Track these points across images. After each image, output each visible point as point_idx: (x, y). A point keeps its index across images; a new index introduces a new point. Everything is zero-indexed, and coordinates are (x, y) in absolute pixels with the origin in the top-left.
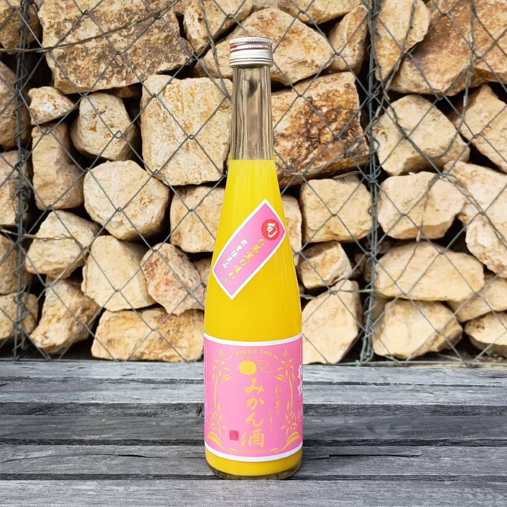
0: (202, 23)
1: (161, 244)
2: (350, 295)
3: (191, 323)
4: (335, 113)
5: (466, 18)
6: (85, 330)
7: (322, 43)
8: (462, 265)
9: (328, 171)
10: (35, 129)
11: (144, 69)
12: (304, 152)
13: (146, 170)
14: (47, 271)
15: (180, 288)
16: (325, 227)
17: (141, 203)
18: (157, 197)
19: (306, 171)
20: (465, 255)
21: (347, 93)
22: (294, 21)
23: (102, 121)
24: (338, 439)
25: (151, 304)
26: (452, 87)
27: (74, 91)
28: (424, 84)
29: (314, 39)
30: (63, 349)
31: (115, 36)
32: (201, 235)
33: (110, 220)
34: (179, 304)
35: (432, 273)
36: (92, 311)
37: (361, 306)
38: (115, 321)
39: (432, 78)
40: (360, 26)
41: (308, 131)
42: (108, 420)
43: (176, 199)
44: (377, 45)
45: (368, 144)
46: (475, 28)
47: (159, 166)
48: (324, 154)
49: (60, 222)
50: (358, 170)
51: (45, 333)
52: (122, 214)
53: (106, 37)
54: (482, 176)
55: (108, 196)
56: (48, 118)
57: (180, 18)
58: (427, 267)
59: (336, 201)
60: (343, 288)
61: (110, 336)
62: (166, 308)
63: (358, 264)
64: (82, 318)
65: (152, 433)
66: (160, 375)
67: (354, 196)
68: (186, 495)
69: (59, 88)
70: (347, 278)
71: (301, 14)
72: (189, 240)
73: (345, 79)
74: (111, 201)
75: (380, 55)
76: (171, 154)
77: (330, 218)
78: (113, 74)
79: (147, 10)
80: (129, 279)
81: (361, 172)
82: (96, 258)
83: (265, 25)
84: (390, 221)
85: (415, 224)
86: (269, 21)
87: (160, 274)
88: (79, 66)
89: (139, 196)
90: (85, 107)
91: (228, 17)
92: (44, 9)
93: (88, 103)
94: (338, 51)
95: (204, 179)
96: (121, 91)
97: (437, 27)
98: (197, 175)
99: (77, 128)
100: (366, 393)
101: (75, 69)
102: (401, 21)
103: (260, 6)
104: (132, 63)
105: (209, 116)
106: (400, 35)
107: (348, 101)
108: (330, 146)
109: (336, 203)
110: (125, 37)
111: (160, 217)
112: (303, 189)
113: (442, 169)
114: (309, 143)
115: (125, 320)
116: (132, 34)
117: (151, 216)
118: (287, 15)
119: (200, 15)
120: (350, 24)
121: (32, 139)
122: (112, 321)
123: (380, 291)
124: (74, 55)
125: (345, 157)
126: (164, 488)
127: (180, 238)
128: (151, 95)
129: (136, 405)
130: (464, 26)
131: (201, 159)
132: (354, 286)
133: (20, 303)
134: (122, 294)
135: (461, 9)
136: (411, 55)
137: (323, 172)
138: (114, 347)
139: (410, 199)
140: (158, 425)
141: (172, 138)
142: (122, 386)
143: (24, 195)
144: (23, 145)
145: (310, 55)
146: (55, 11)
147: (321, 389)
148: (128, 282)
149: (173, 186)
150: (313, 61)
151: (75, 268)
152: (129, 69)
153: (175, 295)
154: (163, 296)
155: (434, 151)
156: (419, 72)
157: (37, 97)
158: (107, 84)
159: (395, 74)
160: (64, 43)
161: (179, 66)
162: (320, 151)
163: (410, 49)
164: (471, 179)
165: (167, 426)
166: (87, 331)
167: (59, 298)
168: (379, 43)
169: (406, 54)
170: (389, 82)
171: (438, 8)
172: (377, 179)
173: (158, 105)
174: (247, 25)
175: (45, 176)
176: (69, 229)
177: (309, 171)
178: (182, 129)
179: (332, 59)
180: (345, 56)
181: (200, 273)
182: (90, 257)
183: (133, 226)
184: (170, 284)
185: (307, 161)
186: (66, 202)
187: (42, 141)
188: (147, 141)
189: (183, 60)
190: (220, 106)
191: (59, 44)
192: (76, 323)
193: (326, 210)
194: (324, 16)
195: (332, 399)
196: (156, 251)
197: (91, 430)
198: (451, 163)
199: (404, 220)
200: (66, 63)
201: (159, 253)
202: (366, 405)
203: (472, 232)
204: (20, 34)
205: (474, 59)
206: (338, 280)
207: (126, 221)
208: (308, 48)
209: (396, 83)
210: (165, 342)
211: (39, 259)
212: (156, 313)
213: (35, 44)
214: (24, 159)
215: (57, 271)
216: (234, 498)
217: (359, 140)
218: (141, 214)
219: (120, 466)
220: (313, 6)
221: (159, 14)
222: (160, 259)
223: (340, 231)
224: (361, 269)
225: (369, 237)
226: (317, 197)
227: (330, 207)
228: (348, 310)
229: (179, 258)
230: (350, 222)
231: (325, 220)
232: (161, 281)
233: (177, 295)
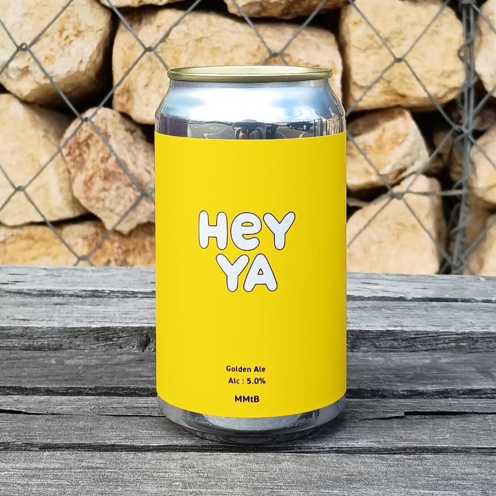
1: (96, 108)
2: (426, 200)
3: (148, 248)
15: (129, 185)
16: (382, 81)
17: (60, 36)
18: (91, 28)
25: (77, 214)
33: (6, 65)
34: (127, 213)
37: (443, 223)
38: (14, 242)
43: (123, 31)
52: (28, 55)
59: (402, 36)
60: (414, 189)
62: (104, 220)
63: (440, 148)
67: (433, 27)
70: (420, 171)
72: (145, 101)
74: (8, 33)
77: (392, 65)
80: (40, 169)
87: (94, 160)
89: (57, 25)
100: (471, 314)
109: (403, 39)
111: (94, 62)
112: (346, 15)
115: (31, 242)
117: (79, 60)
122: (10, 243)
123: (479, 194)
127: (129, 99)
132: (432, 186)
134: (27, 195)
148: (38, 174)
149: (119, 9)
153: (120, 197)
154: (98, 199)
165: (76, 366)
183: (47, 76)
184: (111, 178)
193: (385, 51)
196: (86, 119)
201: (92, 123)
202: (472, 334)
206: (404, 174)
207: (34, 68)
212: (87, 229)
218: (61, 56)
222: (95, 135)
223: (410, 89)
224: (445, 158)
225: (459, 100)
226: (370, 28)
227: (392, 46)
228: (422, 225)
229: (128, 135)
230: (427, 72)
231: (383, 68)
232: (95, 173)
233: (123, 198)
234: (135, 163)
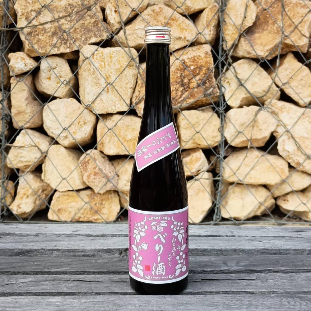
0: (117, 13)
1: (91, 150)
2: (207, 181)
3: (110, 199)
4: (198, 69)
5: (278, 11)
6: (44, 203)
7: (191, 26)
8: (275, 163)
9: (194, 105)
10: (12, 79)
11: (81, 41)
12: (180, 93)
13: (81, 104)
14: (20, 167)
15: (103, 177)
16: (192, 139)
17: (78, 124)
18: (89, 121)
19: (181, 105)
20: (277, 156)
21: (206, 57)
22: (174, 12)
23: (55, 73)
24: (206, 270)
25: (85, 187)
26: (270, 54)
27: (37, 55)
28: (253, 52)
29: (186, 24)
30: (30, 215)
31: (63, 21)
32: (116, 145)
33: (59, 135)
34: (102, 187)
35: (257, 168)
36: (48, 191)
37: (213, 188)
38: (62, 197)
39: (258, 48)
40: (214, 16)
41: (182, 81)
42: (65, 259)
43: (101, 122)
44: (224, 28)
45: (219, 88)
46: (284, 18)
47: (90, 102)
48: (192, 95)
49: (28, 137)
50: (213, 105)
51: (19, 205)
52: (67, 132)
53: (57, 22)
54: (287, 109)
55: (58, 121)
56: (21, 71)
57: (103, 10)
58: (254, 164)
59: (199, 124)
60: (203, 177)
61: (59, 207)
62: (94, 189)
63: (212, 162)
64: (42, 196)
65: (93, 267)
66: (96, 231)
67: (210, 120)
68: (116, 305)
69: (28, 53)
70: (206, 170)
71: (178, 8)
72: (109, 147)
73: (205, 48)
74: (60, 124)
75: (226, 34)
76: (98, 95)
77: (196, 134)
78: (62, 44)
79: (82, 5)
80: (71, 171)
81: (214, 106)
82: (51, 159)
83: (156, 15)
84: (232, 136)
85: (247, 138)
86: (158, 13)
87: (91, 168)
88: (40, 40)
89: (77, 120)
90: (44, 64)
91: (133, 10)
92: (18, 3)
93: (46, 63)
94: (200, 32)
95: (118, 110)
96: (66, 55)
97: (261, 17)
98: (114, 108)
99: (39, 78)
100: (221, 242)
101: (38, 41)
102: (239, 13)
103: (153, 3)
104: (73, 38)
105: (121, 71)
106: (238, 22)
107: (206, 62)
108: (196, 90)
109: (199, 125)
110: (69, 21)
111: (90, 133)
112: (179, 116)
113: (263, 104)
114: (183, 88)
115: (68, 197)
116: (73, 20)
117: (85, 133)
118: (169, 9)
119: (116, 8)
120: (208, 15)
121: (10, 84)
123: (225, 178)
124: (37, 32)
125: (204, 97)
126: (102, 300)
127: (103, 146)
128: (85, 57)
129: (81, 250)
130: (277, 16)
131: (116, 97)
132: (209, 175)
133: (3, 186)
134: (67, 181)
135: (276, 6)
136: (245, 35)
137: (191, 106)
138: (62, 214)
139: (244, 123)
140: (96, 262)
141: (98, 85)
142: (73, 238)
143: (5, 119)
144: (5, 89)
145: (184, 33)
146: (25, 4)
147: (194, 239)
148: (71, 173)
149: (99, 114)
150: (185, 38)
151: (37, 165)
152: (72, 42)
153: (100, 181)
154: (92, 182)
155: (259, 93)
156: (250, 45)
157: (14, 59)
158: (58, 51)
159: (235, 46)
160: (31, 25)
161: (103, 40)
162: (189, 93)
163: (245, 30)
164: (281, 110)
165: (101, 263)
166: (45, 204)
167: (28, 183)
168: (225, 26)
169: (242, 34)
170: (232, 51)
171: (261, 5)
172: (224, 110)
173: (90, 64)
174: (145, 14)
175: (19, 107)
176: (34, 141)
177: (183, 105)
178: (105, 79)
179: (197, 37)
180: (205, 34)
181: (115, 168)
182: (47, 158)
183: (74, 139)
184: (97, 175)
185: (182, 99)
186: (32, 124)
187: (17, 86)
188: (83, 86)
189: (105, 36)
190: (128, 65)
191: (28, 26)
192: (38, 199)
193: (193, 129)
194: (192, 10)
195: (201, 245)
196: (88, 154)
197: (55, 266)
198: (269, 100)
199: (240, 135)
200: (32, 38)
201: (90, 155)
202: (221, 249)
203: (281, 143)
204: (3, 19)
205: (283, 36)
206: (200, 172)
207: (69, 136)
208: (182, 30)
209: (236, 51)
210: (93, 211)
211: (15, 160)
212: (88, 192)
213: (12, 25)
214: (6, 97)
215: (27, 167)
216: (145, 306)
217: (213, 87)
218: (79, 132)
219: (74, 287)
220: (185, 4)
221: (90, 7)
222: (91, 159)
223: (202, 142)
224: (214, 165)
225: (219, 146)
226: (187, 121)
227: (195, 127)
228: (206, 190)
229: (102, 159)
230: (207, 136)
231: (193, 135)
232: (91, 173)
233: (101, 181)
234: (105, 169)
